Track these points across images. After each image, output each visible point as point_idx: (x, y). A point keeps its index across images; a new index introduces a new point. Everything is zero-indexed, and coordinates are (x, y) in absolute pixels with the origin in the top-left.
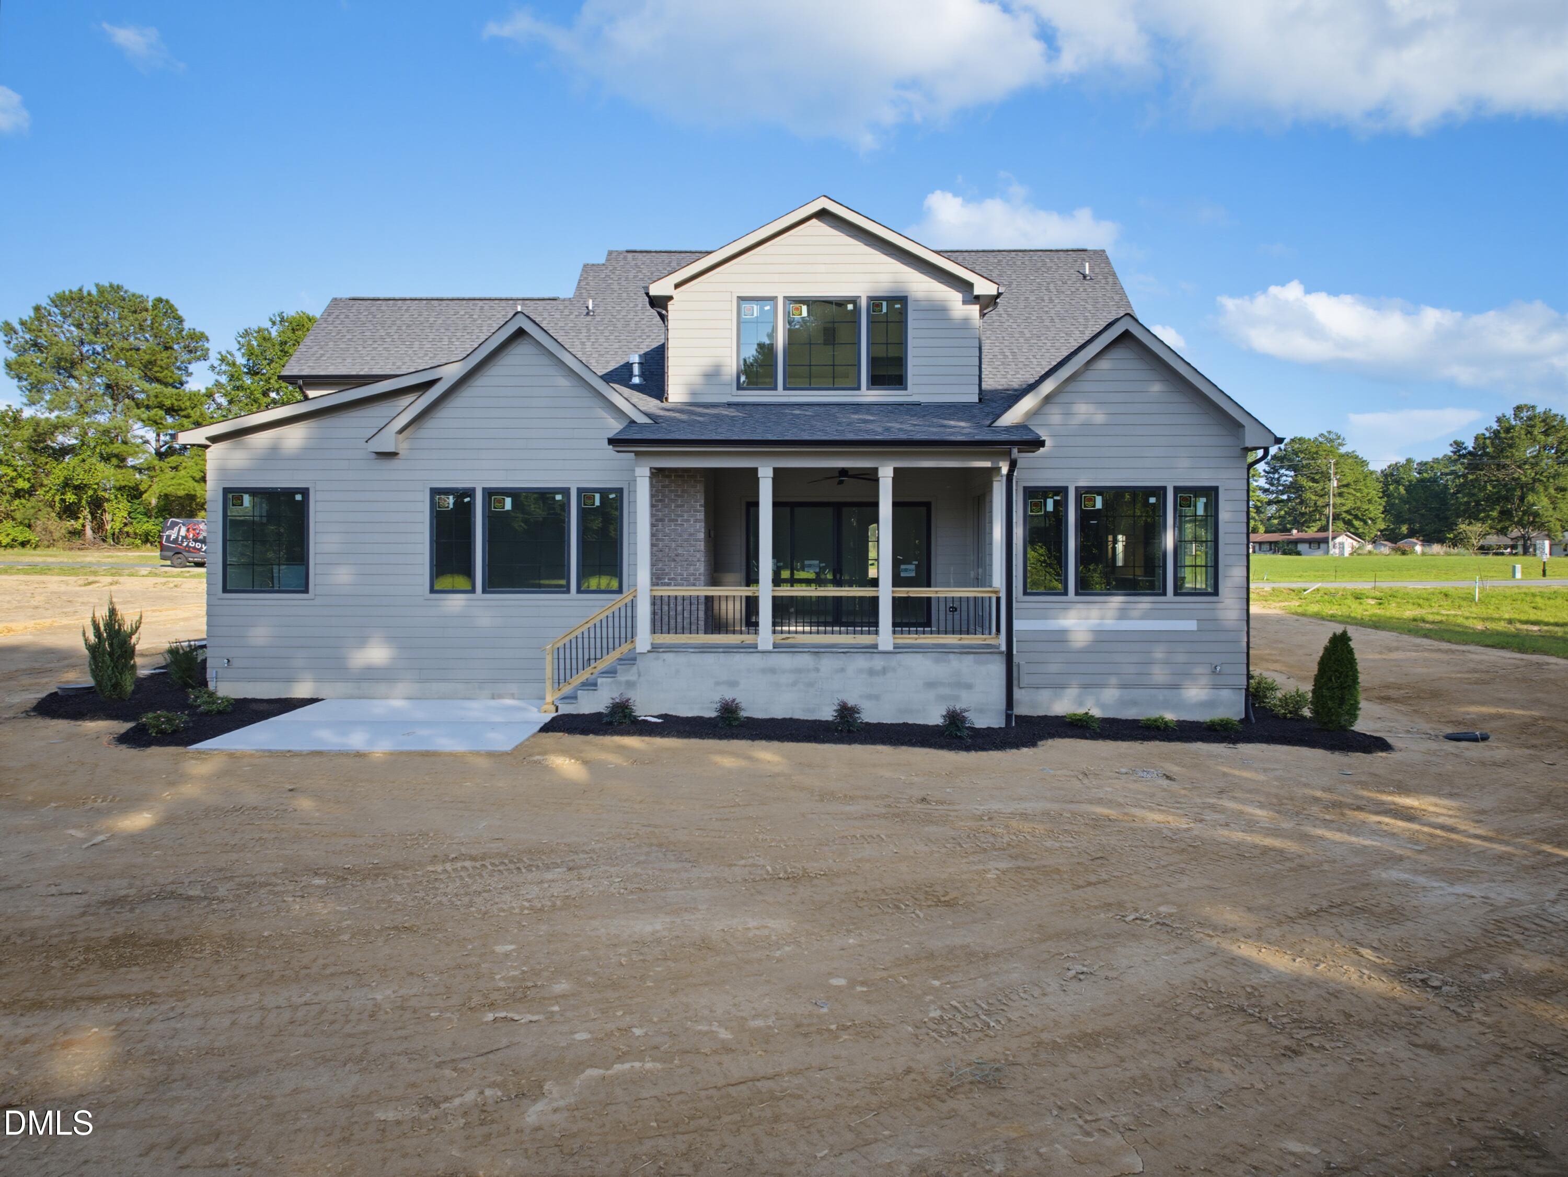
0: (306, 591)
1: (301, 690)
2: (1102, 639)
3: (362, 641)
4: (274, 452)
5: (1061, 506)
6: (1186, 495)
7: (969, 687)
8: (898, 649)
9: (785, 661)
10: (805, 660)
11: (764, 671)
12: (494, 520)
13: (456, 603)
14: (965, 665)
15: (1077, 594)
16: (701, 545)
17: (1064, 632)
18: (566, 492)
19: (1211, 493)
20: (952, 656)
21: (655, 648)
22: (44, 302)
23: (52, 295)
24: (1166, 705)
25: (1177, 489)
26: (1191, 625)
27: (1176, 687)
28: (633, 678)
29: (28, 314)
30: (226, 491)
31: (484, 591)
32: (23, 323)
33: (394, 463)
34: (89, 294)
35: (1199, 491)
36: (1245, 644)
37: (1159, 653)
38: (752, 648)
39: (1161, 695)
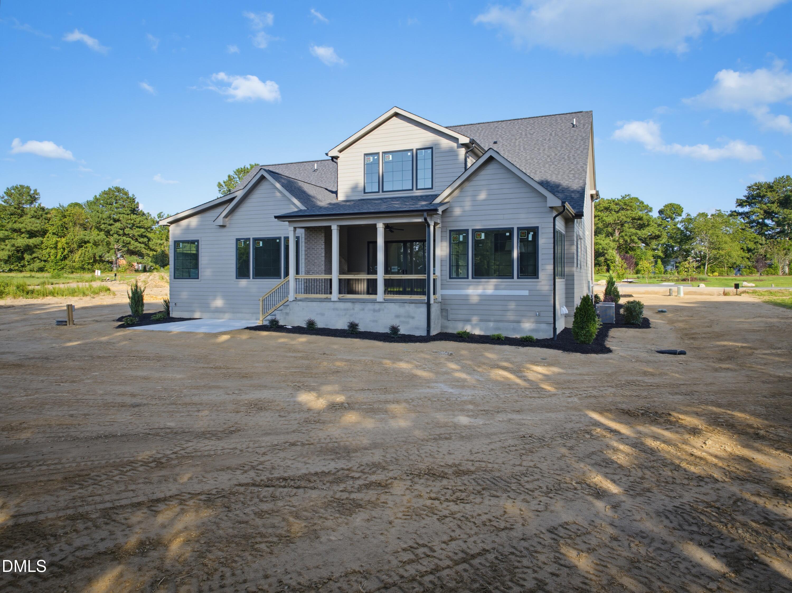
0: (198, 278)
1: (197, 315)
2: (484, 299)
3: (215, 298)
4: (188, 228)
5: (466, 238)
6: (524, 231)
7: (413, 318)
8: (386, 301)
9: (341, 305)
10: (349, 305)
11: (334, 309)
12: (256, 249)
13: (243, 282)
14: (411, 308)
15: (473, 278)
16: (323, 259)
17: (467, 295)
18: (280, 238)
19: (535, 230)
20: (406, 304)
21: (296, 300)
22: (232, 173)
23: (235, 170)
24: (514, 330)
25: (519, 229)
26: (526, 293)
27: (519, 322)
28: (288, 311)
29: (226, 178)
30: (175, 242)
31: (253, 278)
32: (224, 183)
33: (224, 230)
34: (247, 169)
35: (529, 229)
36: (552, 302)
37: (512, 306)
38: (329, 300)
39: (512, 325)
